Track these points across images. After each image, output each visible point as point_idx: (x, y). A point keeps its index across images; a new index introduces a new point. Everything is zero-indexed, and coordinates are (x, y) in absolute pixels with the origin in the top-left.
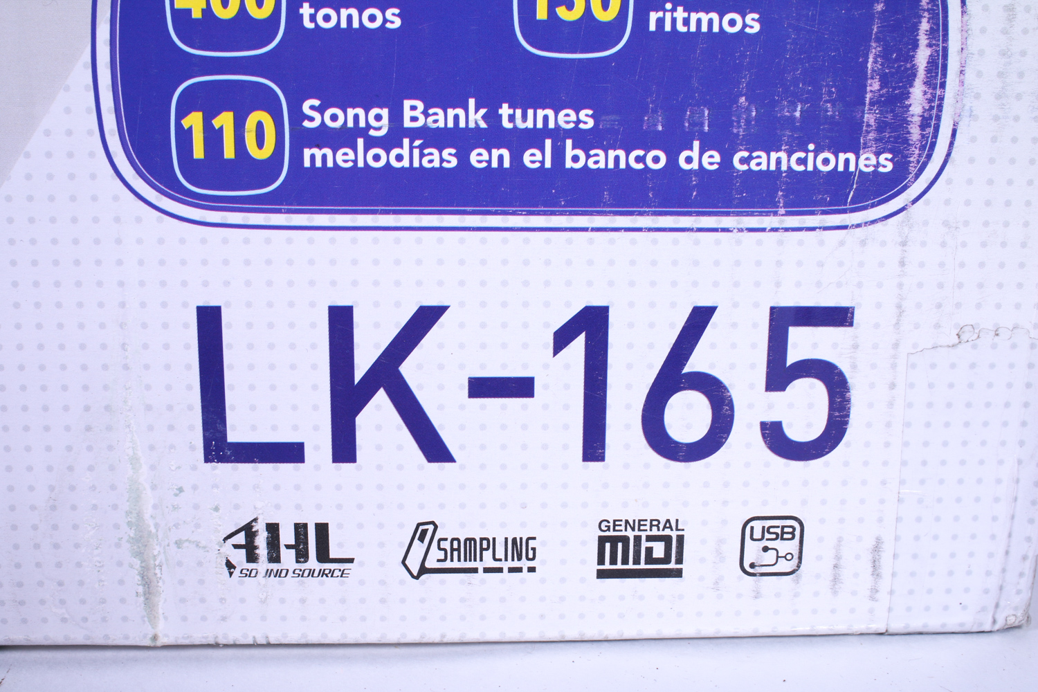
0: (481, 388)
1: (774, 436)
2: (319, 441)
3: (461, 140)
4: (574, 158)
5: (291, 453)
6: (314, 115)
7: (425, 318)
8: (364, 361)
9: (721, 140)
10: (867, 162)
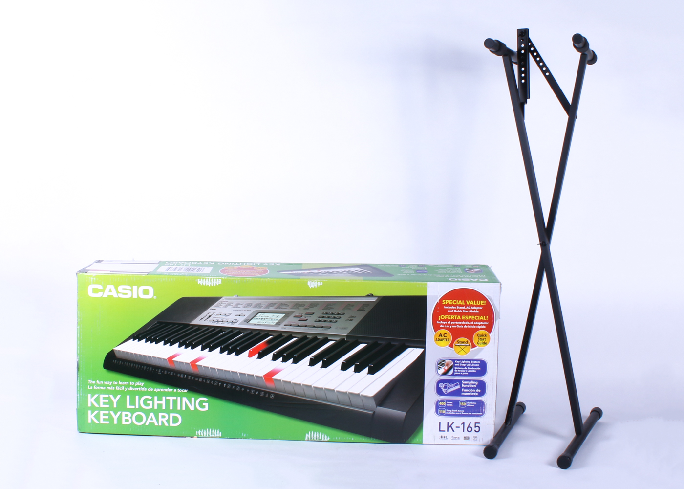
0: (457, 427)
1: (475, 431)
2: (446, 430)
3: (456, 412)
4: (463, 413)
5: (444, 431)
6: (447, 410)
7: (453, 423)
8: (449, 425)
9: (472, 413)
10: (480, 414)
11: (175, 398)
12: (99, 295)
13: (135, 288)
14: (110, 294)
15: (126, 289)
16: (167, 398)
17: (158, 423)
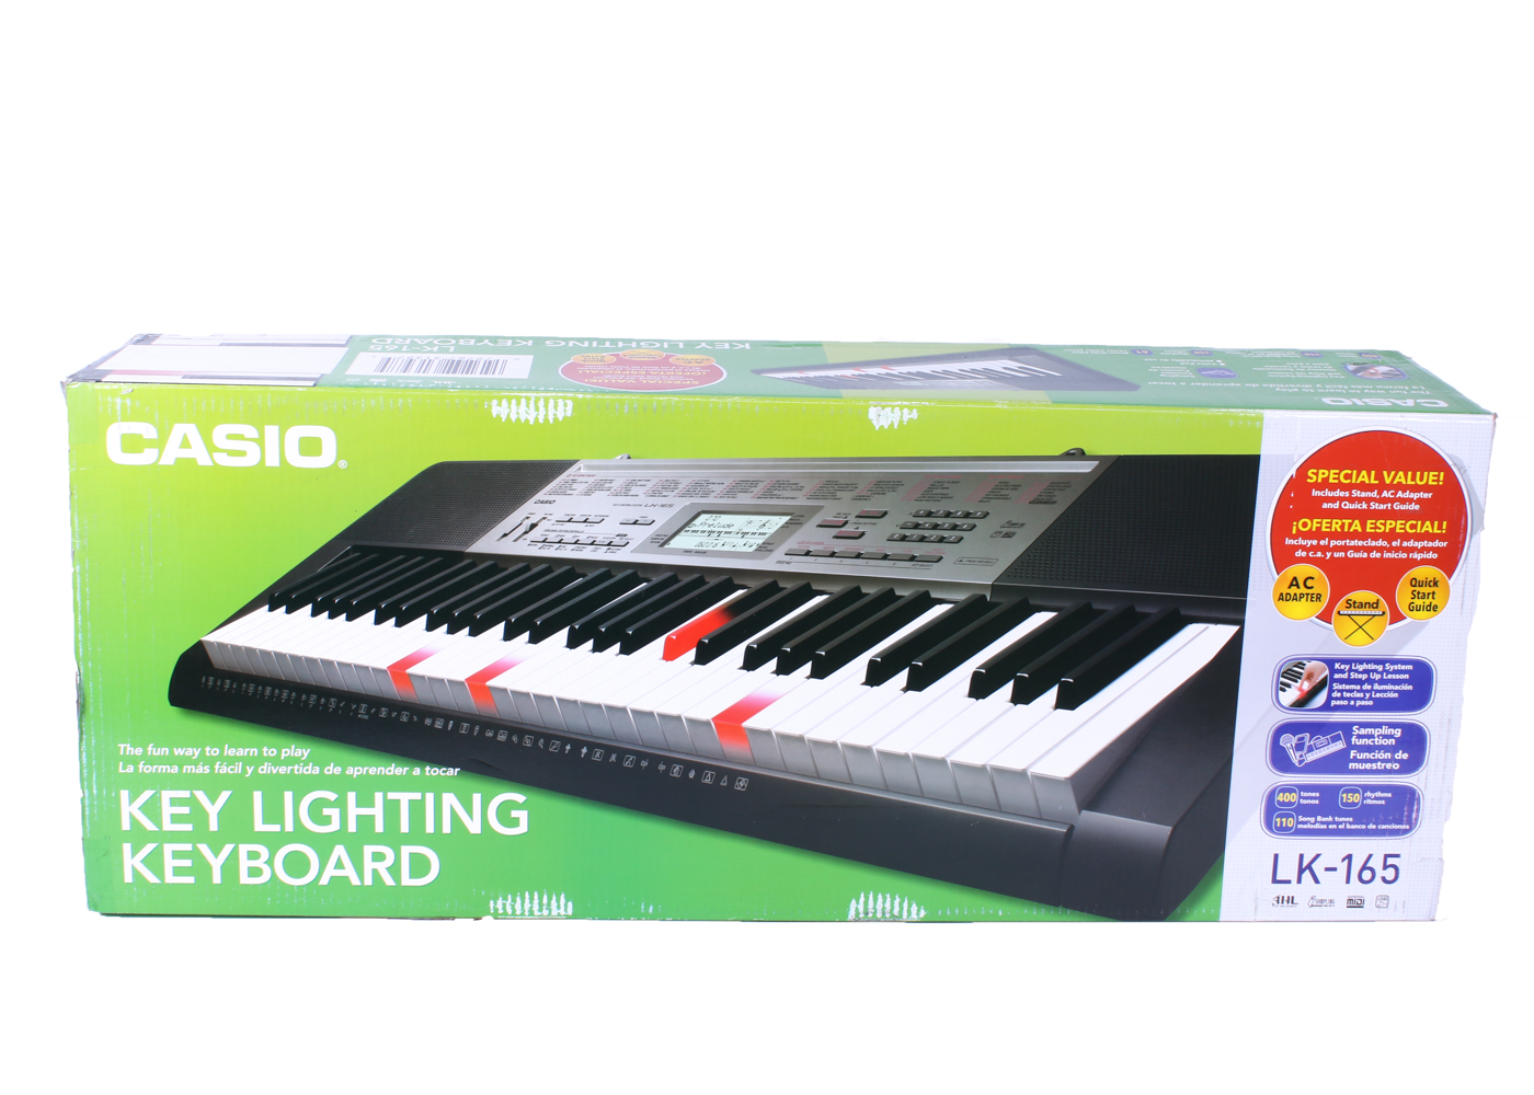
0: (1327, 869)
1: (1384, 879)
2: (1294, 880)
3: (1328, 823)
4: (1348, 826)
5: (1289, 882)
6: (1301, 819)
7: (1318, 856)
8: (1305, 864)
9: (1377, 824)
10: (1404, 827)
11: (417, 796)
12: (147, 457)
13: (271, 432)
14: (185, 453)
15: (240, 437)
16: (391, 796)
17: (361, 875)
